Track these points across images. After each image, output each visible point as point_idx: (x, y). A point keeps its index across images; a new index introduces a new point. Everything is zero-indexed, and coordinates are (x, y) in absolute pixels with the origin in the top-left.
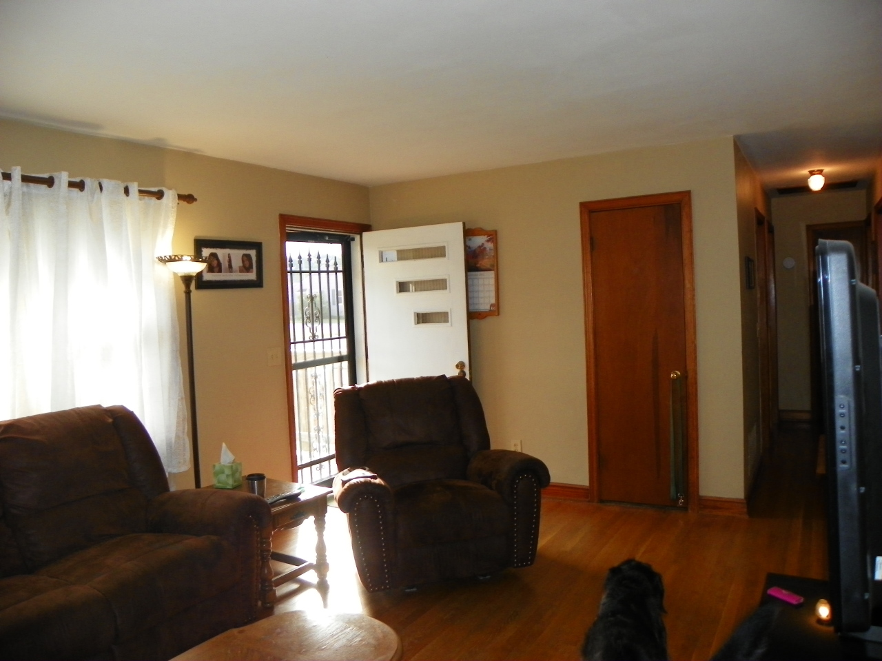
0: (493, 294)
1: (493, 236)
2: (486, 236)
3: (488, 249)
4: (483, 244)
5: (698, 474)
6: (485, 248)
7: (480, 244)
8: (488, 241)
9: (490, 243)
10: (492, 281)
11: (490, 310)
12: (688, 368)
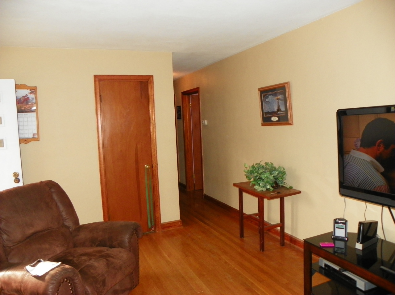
0: (35, 127)
1: (34, 90)
2: (29, 90)
3: (30, 98)
4: (27, 95)
5: (160, 213)
6: (28, 98)
7: (25, 95)
8: (31, 93)
9: (32, 95)
10: (35, 119)
11: (33, 138)
12: (153, 162)
